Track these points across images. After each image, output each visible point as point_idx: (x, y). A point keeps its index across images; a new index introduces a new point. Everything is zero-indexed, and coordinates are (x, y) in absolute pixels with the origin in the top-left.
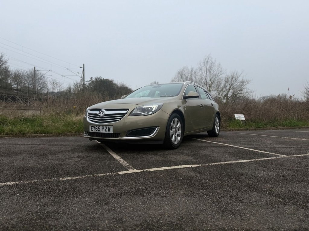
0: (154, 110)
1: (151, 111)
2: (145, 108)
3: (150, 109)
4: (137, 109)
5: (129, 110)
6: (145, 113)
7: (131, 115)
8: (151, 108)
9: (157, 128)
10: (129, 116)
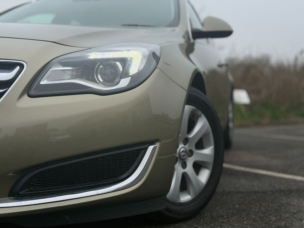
0: (133, 70)
1: (125, 74)
2: (95, 62)
3: (118, 64)
4: (64, 64)
5: (22, 66)
6: (94, 81)
7: (32, 92)
8: (123, 61)
9: (151, 148)
10: (26, 97)
